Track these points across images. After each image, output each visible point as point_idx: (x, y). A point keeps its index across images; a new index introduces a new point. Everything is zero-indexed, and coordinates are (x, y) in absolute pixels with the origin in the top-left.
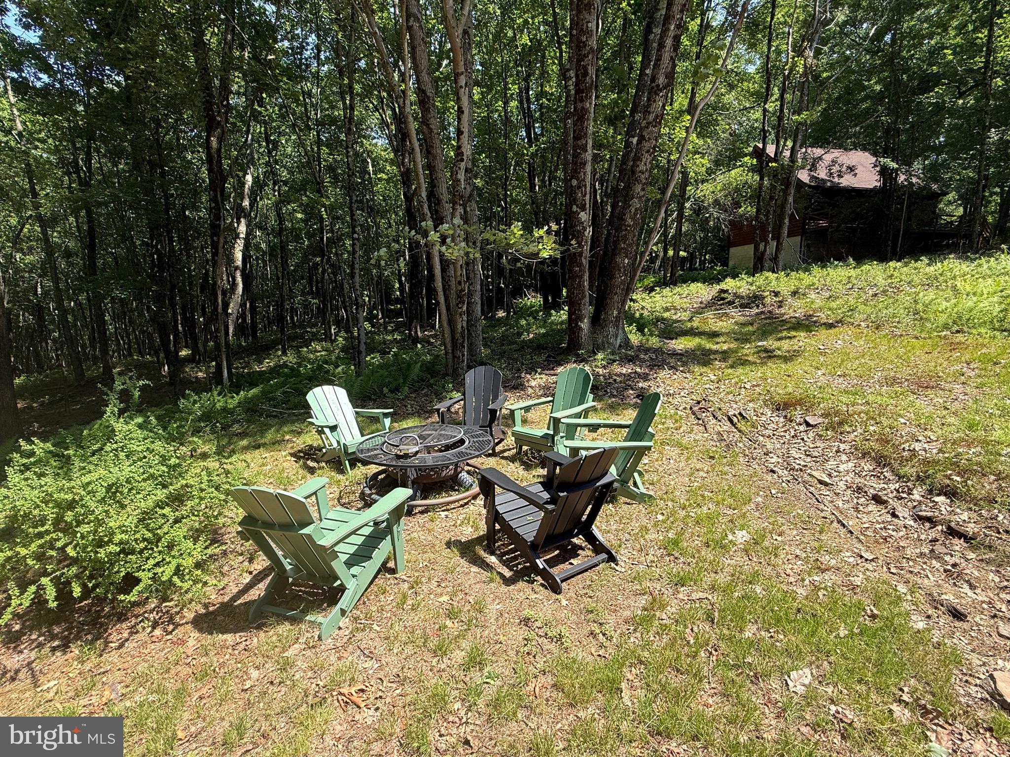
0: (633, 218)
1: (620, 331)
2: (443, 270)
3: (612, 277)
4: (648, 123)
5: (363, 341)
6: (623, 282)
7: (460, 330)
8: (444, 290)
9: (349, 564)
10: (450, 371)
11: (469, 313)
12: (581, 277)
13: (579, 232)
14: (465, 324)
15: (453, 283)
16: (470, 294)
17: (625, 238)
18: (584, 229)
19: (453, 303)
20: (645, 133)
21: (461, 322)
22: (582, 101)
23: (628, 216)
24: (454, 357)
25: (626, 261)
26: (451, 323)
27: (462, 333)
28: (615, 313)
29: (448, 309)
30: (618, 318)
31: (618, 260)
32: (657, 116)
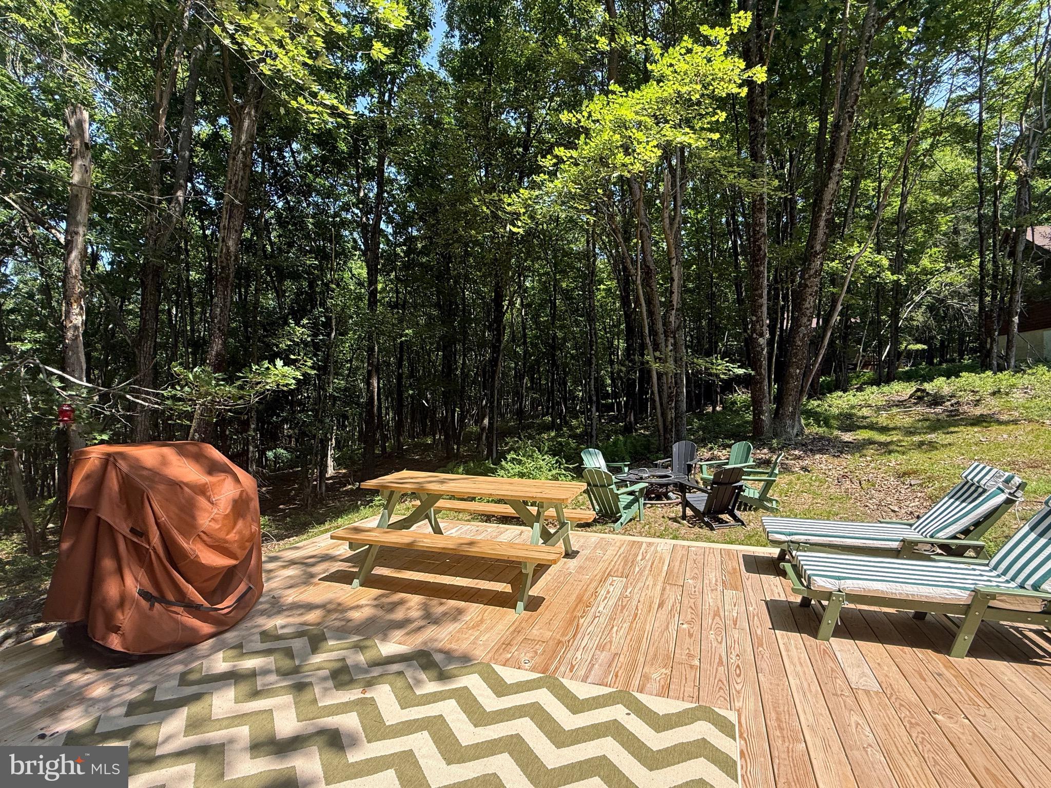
0: (802, 340)
1: (797, 423)
2: (659, 379)
3: (788, 383)
4: (810, 276)
5: (594, 428)
6: (796, 387)
7: (669, 419)
8: (659, 392)
9: (625, 508)
10: (662, 448)
11: (676, 408)
12: (761, 383)
13: (758, 352)
14: (673, 416)
15: (665, 387)
16: (678, 395)
17: (796, 355)
18: (763, 349)
19: (665, 400)
20: (808, 283)
21: (671, 414)
22: (758, 266)
23: (797, 339)
24: (665, 438)
25: (798, 371)
26: (664, 414)
27: (671, 422)
28: (791, 409)
29: (661, 404)
30: (793, 414)
31: (792, 370)
32: (816, 271)
